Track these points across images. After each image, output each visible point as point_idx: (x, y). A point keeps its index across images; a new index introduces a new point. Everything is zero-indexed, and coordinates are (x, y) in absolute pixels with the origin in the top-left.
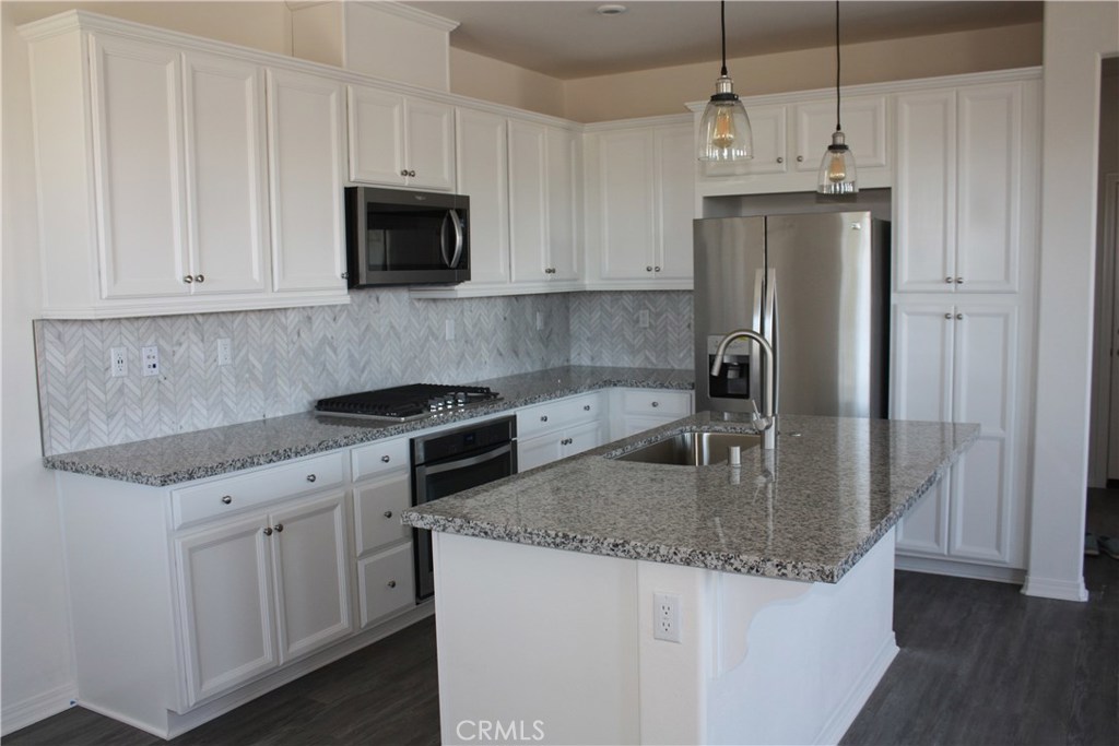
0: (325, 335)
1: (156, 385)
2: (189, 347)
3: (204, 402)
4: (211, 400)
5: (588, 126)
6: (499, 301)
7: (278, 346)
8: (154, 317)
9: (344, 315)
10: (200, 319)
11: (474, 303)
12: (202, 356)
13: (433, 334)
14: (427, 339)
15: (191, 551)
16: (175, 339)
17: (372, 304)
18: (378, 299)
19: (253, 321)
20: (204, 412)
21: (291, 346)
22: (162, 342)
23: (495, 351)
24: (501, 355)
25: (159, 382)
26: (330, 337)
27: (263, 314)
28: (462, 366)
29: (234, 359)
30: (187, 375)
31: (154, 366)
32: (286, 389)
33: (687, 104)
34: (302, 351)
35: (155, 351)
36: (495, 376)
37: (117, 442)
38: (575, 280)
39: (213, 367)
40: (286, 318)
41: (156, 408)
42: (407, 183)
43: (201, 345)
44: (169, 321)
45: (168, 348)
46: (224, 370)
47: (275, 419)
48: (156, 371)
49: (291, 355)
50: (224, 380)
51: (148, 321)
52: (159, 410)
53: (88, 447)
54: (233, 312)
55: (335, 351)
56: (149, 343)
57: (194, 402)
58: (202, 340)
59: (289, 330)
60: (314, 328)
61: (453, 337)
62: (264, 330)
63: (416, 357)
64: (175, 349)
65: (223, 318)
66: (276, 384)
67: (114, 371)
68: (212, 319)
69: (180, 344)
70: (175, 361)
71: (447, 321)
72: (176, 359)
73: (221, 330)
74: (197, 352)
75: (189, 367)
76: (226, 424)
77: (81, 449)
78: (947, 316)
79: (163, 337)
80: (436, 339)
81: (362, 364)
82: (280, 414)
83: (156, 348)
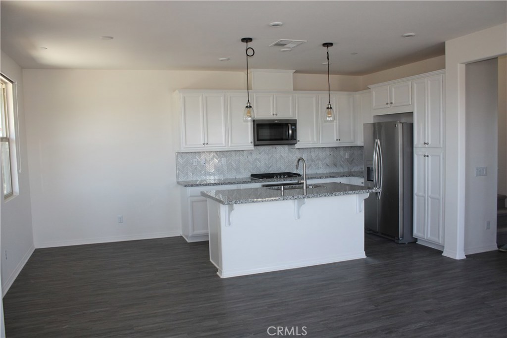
0: (256, 158)
3: (218, 172)
4: (220, 172)
5: (357, 93)
6: (328, 149)
7: (241, 160)
9: (264, 152)
10: (217, 153)
11: (316, 150)
14: (295, 160)
15: (192, 202)
16: (210, 157)
17: (274, 149)
18: (276, 148)
19: (233, 154)
20: (218, 175)
21: (245, 160)
22: (207, 158)
23: (325, 165)
24: (328, 165)
25: (206, 167)
26: (258, 158)
27: (236, 152)
28: (310, 168)
29: (227, 162)
31: (204, 163)
32: (243, 171)
33: (368, 86)
34: (249, 161)
35: (205, 160)
36: (325, 172)
37: (194, 180)
38: (353, 142)
39: (221, 164)
42: (275, 117)
44: (208, 153)
46: (224, 165)
47: (239, 178)
49: (245, 162)
50: (224, 168)
52: (205, 174)
53: (188, 180)
54: (227, 151)
55: (260, 162)
57: (215, 172)
59: (245, 156)
60: (253, 156)
62: (236, 156)
65: (224, 152)
66: (240, 170)
67: (194, 164)
68: (221, 153)
71: (304, 155)
75: (214, 164)
77: (186, 180)
78: (425, 156)
81: (270, 166)
82: (241, 177)
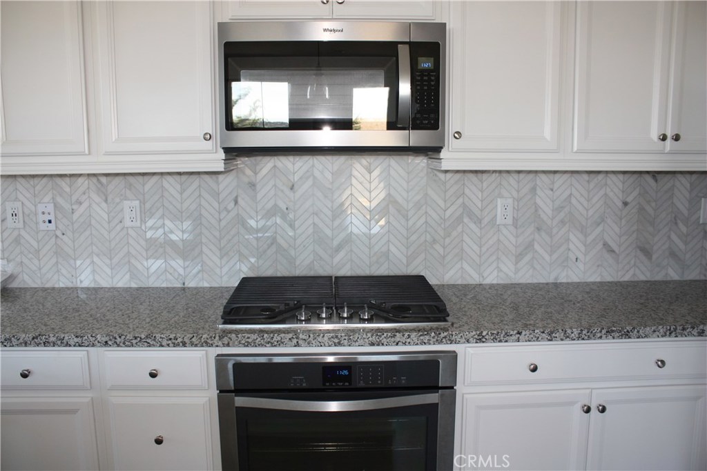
0: (276, 205)
1: (53, 239)
2: (90, 206)
3: (108, 261)
4: (115, 260)
7: (203, 212)
8: (51, 176)
10: (104, 180)
12: (106, 217)
13: (471, 215)
14: (459, 220)
16: (74, 198)
19: (171, 184)
20: (108, 271)
21: (224, 214)
22: (59, 199)
25: (57, 237)
26: (284, 208)
27: (184, 178)
30: (87, 233)
31: (50, 222)
32: (216, 259)
35: (51, 208)
39: (118, 228)
40: (218, 184)
41: (54, 260)
43: (104, 205)
44: (67, 180)
45: (67, 206)
46: (131, 232)
48: (52, 226)
49: (223, 223)
50: (131, 241)
51: (45, 180)
52: (57, 262)
56: (47, 199)
57: (96, 259)
58: (106, 201)
59: (222, 196)
60: (259, 196)
61: (509, 221)
62: (186, 195)
63: (434, 241)
64: (74, 207)
65: (131, 179)
66: (201, 252)
67: (9, 223)
68: (117, 179)
69: (81, 203)
70: (75, 219)
71: (499, 201)
72: (75, 216)
73: (128, 191)
74: (100, 211)
75: (90, 225)
76: (134, 285)
79: (61, 195)
80: (478, 221)
81: (335, 243)
83: (52, 204)
